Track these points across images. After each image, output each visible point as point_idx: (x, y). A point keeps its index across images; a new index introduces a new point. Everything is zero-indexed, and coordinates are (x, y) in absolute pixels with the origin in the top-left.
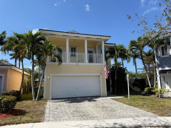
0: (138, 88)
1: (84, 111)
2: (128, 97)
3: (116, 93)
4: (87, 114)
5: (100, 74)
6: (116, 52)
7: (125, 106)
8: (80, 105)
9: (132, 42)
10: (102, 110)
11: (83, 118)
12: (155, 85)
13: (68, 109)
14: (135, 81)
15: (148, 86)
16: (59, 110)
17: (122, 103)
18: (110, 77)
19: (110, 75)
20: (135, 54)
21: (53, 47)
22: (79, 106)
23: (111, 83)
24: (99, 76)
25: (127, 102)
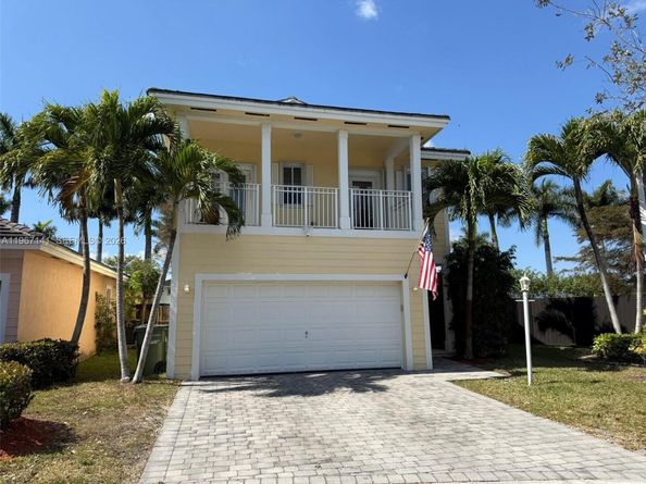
0: (563, 336)
1: (328, 438)
2: (526, 373)
3: (471, 357)
4: (340, 454)
5: (402, 278)
6: (472, 182)
7: (516, 414)
8: (313, 406)
9: (539, 142)
10: (410, 433)
11: (320, 472)
12: (637, 324)
13: (260, 424)
14: (548, 307)
15: (609, 328)
16: (219, 430)
17: (501, 404)
18: (445, 290)
19: (444, 282)
20: (545, 199)
21: (201, 158)
22: (309, 411)
23: (448, 316)
24: (400, 283)
25: (522, 398)
